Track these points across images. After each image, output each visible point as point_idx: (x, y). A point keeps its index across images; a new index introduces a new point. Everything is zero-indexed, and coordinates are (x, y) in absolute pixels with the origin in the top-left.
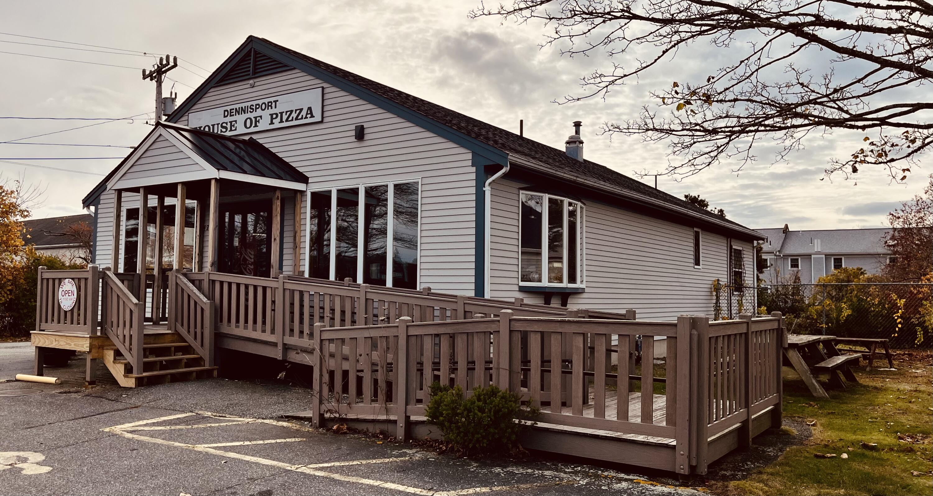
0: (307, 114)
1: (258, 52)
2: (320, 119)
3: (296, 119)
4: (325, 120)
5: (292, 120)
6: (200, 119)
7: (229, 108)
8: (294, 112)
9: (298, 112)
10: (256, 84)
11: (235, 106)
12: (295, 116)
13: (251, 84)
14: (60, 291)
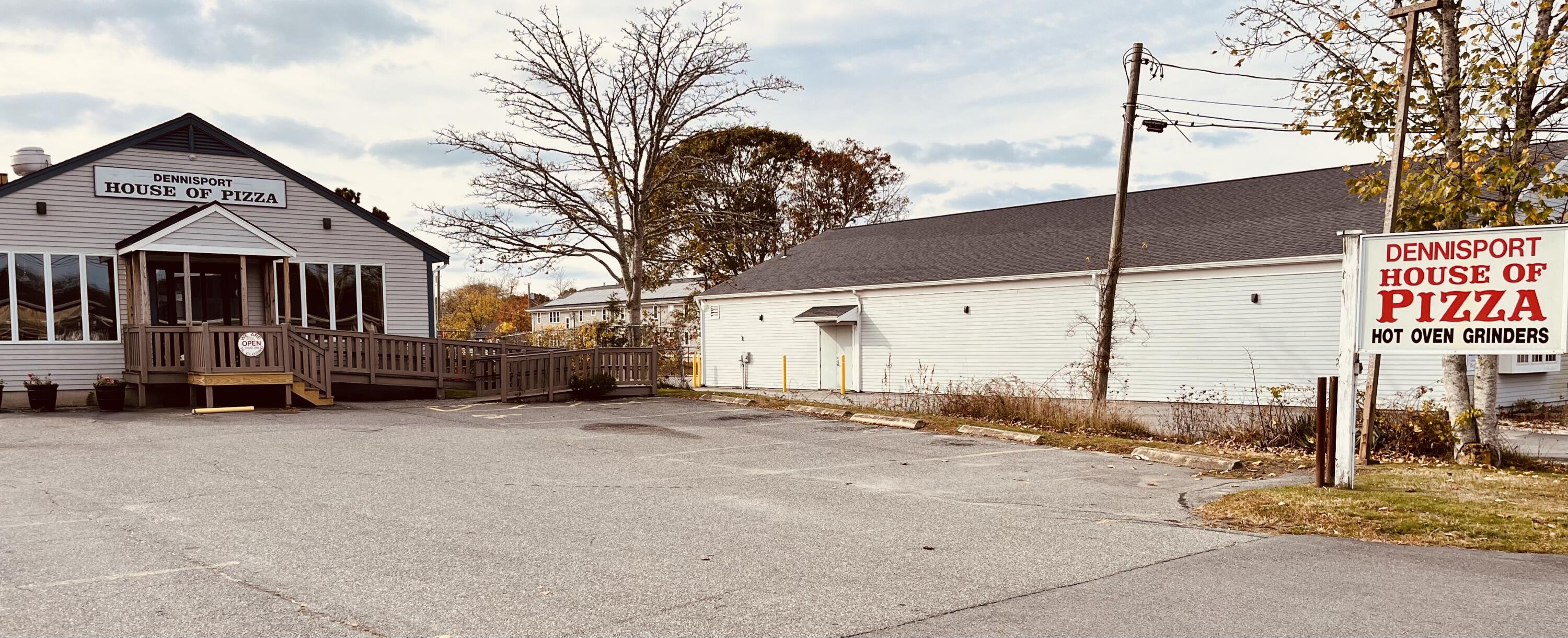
0: (269, 199)
1: (196, 130)
2: (285, 206)
3: (257, 200)
4: (288, 207)
5: (252, 200)
6: (115, 175)
7: (162, 174)
8: (253, 194)
9: (258, 195)
10: (198, 159)
11: (171, 174)
12: (255, 198)
13: (193, 158)
14: (240, 342)
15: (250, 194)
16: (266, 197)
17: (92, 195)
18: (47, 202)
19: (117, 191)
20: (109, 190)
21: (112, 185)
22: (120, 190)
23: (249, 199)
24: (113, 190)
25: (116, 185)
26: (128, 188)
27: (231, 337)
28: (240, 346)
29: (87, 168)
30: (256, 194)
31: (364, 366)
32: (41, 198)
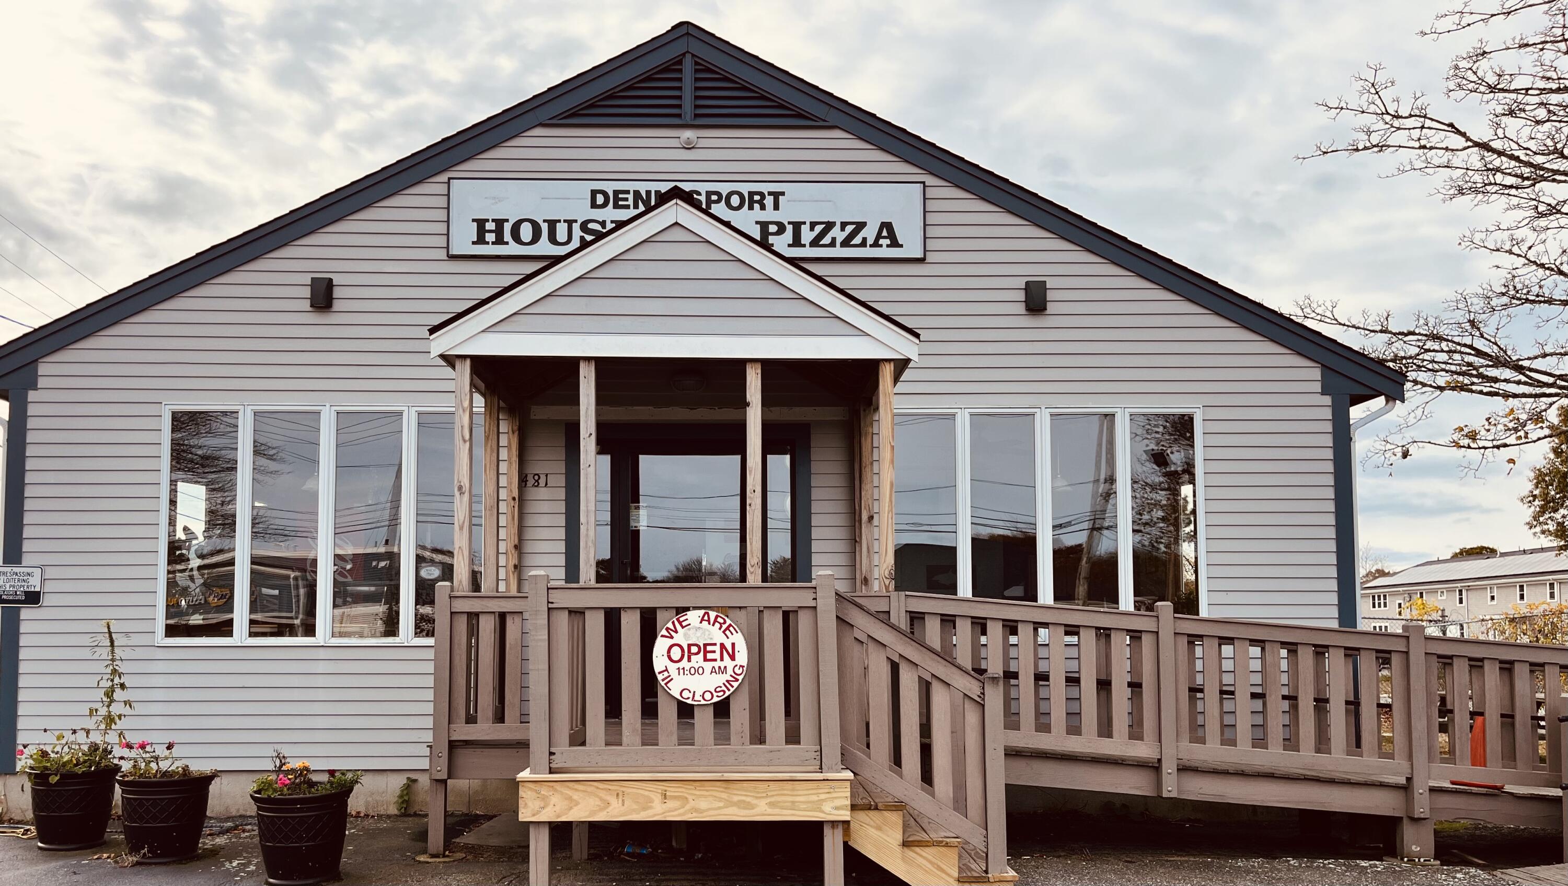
0: (879, 236)
1: (702, 67)
2: (919, 255)
3: (846, 243)
4: (931, 257)
5: (833, 244)
6: (497, 200)
7: (610, 188)
8: (838, 227)
9: (849, 228)
10: (702, 144)
11: (631, 186)
12: (841, 236)
13: (688, 141)
14: (661, 646)
15: (829, 226)
16: (869, 233)
17: (442, 254)
18: (337, 280)
19: (500, 241)
20: (481, 240)
21: (490, 226)
22: (507, 236)
23: (827, 240)
24: (490, 237)
25: (500, 223)
26: (526, 232)
27: (630, 628)
28: (659, 662)
29: (434, 186)
30: (844, 225)
31: (1135, 733)
32: (323, 269)
